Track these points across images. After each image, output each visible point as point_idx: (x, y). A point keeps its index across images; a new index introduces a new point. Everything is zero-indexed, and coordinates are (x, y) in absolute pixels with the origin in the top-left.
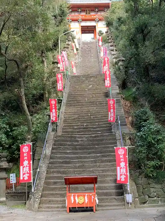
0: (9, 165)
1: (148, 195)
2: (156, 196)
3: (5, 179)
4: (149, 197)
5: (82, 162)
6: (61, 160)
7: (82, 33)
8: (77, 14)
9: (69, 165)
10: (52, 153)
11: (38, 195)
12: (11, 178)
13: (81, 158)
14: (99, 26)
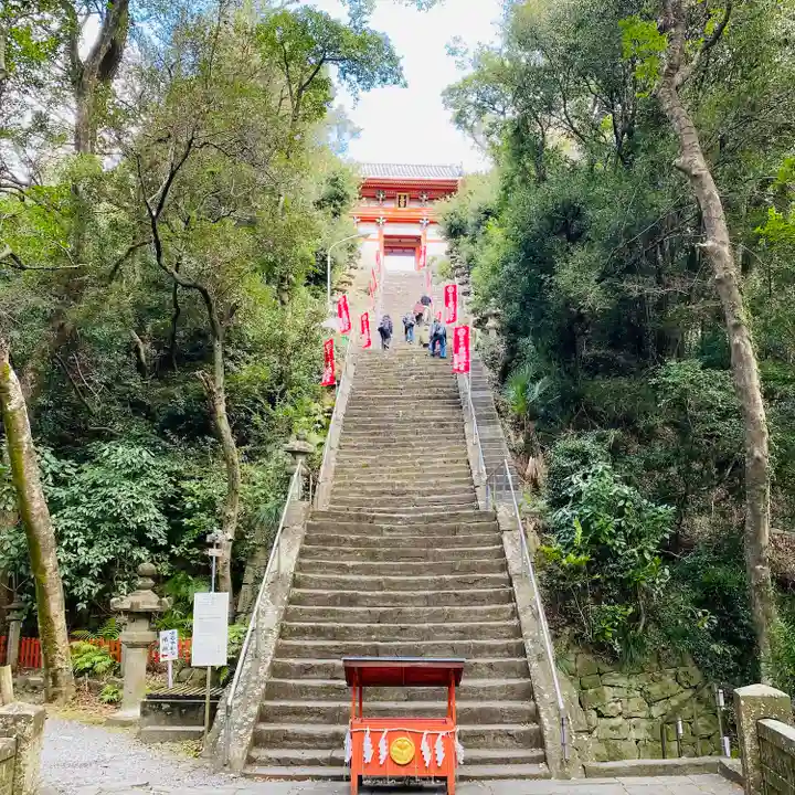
0: (160, 603)
1: (596, 709)
2: (620, 714)
3: (146, 645)
4: (601, 715)
5: (395, 599)
6: (326, 592)
7: (386, 254)
8: (373, 204)
9: (353, 609)
10: (300, 567)
11: (245, 715)
12: (162, 645)
13: (392, 585)
14: (428, 238)
